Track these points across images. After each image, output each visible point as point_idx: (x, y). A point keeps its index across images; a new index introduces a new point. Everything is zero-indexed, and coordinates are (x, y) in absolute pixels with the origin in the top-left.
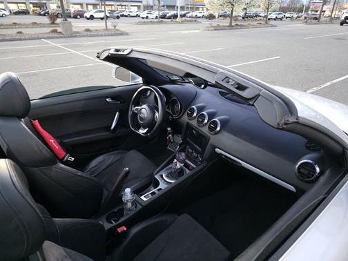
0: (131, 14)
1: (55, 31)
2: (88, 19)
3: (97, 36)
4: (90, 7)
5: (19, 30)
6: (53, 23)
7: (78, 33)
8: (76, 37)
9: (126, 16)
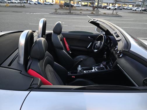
0: (128, 8)
1: (92, 13)
2: (108, 9)
3: (108, 16)
4: (111, 5)
5: (81, 12)
6: (94, 10)
7: (101, 14)
8: (99, 16)
9: (125, 9)
